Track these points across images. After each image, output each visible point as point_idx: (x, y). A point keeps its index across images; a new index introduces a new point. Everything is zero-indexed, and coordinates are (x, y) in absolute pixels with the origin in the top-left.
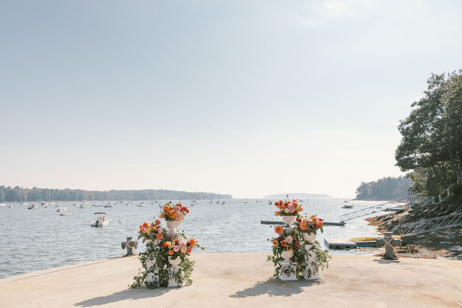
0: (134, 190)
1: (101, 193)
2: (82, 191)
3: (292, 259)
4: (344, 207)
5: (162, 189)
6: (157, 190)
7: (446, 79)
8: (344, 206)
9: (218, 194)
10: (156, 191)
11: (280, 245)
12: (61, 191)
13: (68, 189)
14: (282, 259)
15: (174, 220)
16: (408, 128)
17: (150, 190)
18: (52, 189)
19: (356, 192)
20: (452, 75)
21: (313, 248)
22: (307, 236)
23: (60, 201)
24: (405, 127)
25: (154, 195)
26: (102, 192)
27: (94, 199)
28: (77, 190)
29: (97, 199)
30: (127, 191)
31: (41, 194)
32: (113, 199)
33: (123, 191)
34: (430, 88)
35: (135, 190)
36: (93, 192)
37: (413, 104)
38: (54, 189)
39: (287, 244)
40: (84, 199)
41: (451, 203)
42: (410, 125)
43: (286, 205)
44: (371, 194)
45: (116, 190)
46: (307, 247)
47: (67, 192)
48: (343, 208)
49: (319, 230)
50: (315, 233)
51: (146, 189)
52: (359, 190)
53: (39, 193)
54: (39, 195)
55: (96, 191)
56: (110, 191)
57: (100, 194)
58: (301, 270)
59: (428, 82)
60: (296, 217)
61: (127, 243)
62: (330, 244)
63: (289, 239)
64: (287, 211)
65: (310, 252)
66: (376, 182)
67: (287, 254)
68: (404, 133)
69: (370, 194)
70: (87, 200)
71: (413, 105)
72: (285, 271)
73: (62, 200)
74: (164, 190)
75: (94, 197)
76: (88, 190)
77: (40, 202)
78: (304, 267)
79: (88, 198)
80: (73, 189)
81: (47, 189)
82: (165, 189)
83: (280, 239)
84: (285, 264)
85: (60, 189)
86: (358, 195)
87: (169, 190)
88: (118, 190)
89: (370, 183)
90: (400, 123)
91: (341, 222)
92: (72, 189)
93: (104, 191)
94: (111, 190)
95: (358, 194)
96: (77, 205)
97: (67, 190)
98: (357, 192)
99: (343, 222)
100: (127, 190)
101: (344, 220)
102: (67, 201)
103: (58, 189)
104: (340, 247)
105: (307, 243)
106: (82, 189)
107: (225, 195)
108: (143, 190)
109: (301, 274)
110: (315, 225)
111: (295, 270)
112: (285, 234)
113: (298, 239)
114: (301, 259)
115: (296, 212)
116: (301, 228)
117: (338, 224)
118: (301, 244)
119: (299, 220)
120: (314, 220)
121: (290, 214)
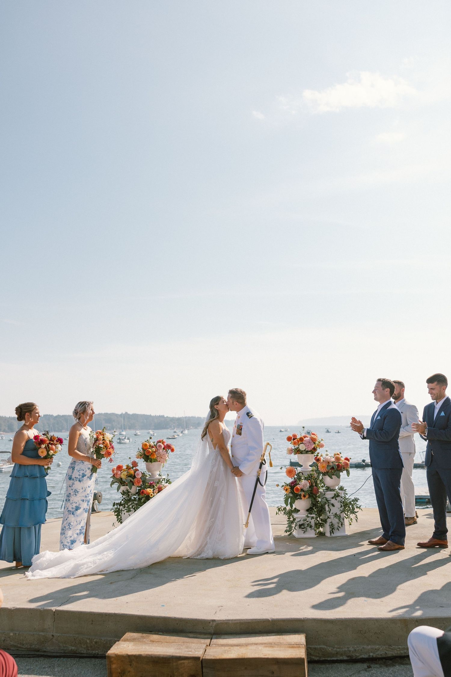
3: (310, 510)
5: (126, 413)
6: (118, 414)
11: (292, 492)
14: (297, 511)
15: (155, 461)
17: (107, 413)
21: (336, 496)
22: (328, 481)
25: (114, 423)
33: (63, 416)
39: (302, 489)
43: (301, 439)
46: (329, 495)
49: (345, 472)
50: (339, 477)
58: (322, 525)
60: (314, 455)
63: (304, 484)
64: (302, 447)
65: (333, 501)
67: (302, 504)
72: (300, 526)
74: (129, 414)
78: (325, 521)
82: (131, 412)
83: (293, 485)
84: (301, 516)
87: (138, 414)
105: (328, 489)
109: (321, 529)
110: (338, 466)
111: (313, 524)
112: (300, 479)
113: (317, 485)
114: (321, 511)
115: (315, 449)
116: (321, 469)
117: (418, 465)
118: (321, 490)
119: (318, 460)
120: (338, 459)
121: (307, 452)
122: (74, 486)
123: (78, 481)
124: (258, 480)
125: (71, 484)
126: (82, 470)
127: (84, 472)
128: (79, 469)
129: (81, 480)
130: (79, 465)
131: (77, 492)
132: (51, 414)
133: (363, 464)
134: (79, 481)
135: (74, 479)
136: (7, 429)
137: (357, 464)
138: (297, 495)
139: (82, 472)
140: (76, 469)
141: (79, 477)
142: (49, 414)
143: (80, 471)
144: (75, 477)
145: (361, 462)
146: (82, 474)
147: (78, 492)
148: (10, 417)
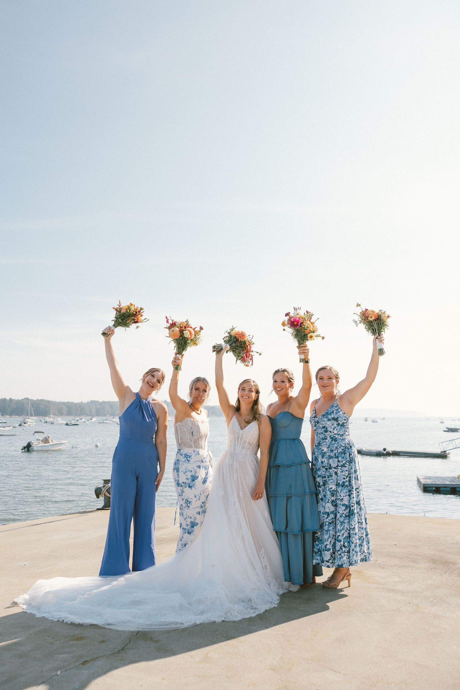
1: (75, 405)
2: (48, 402)
4: (447, 430)
8: (447, 428)
12: (18, 402)
26: (77, 403)
27: (66, 413)
33: (108, 402)
38: (8, 398)
45: (98, 401)
48: (445, 431)
56: (88, 402)
61: (103, 489)
62: (424, 484)
76: (57, 401)
88: (101, 401)
91: (442, 452)
92: (33, 399)
93: (80, 402)
94: (91, 401)
99: (445, 451)
101: (447, 450)
103: (13, 398)
104: (441, 489)
106: (48, 399)
117: (437, 455)
122: (184, 494)
123: (187, 487)
125: (181, 492)
126: (188, 471)
127: (193, 474)
128: (184, 471)
129: (191, 485)
130: (183, 464)
131: (188, 503)
132: (97, 400)
133: (383, 453)
134: (189, 486)
135: (183, 485)
137: (378, 452)
139: (189, 474)
140: (180, 470)
141: (187, 481)
143: (186, 472)
144: (183, 483)
145: (382, 451)
146: (191, 477)
147: (190, 502)
148: (59, 402)
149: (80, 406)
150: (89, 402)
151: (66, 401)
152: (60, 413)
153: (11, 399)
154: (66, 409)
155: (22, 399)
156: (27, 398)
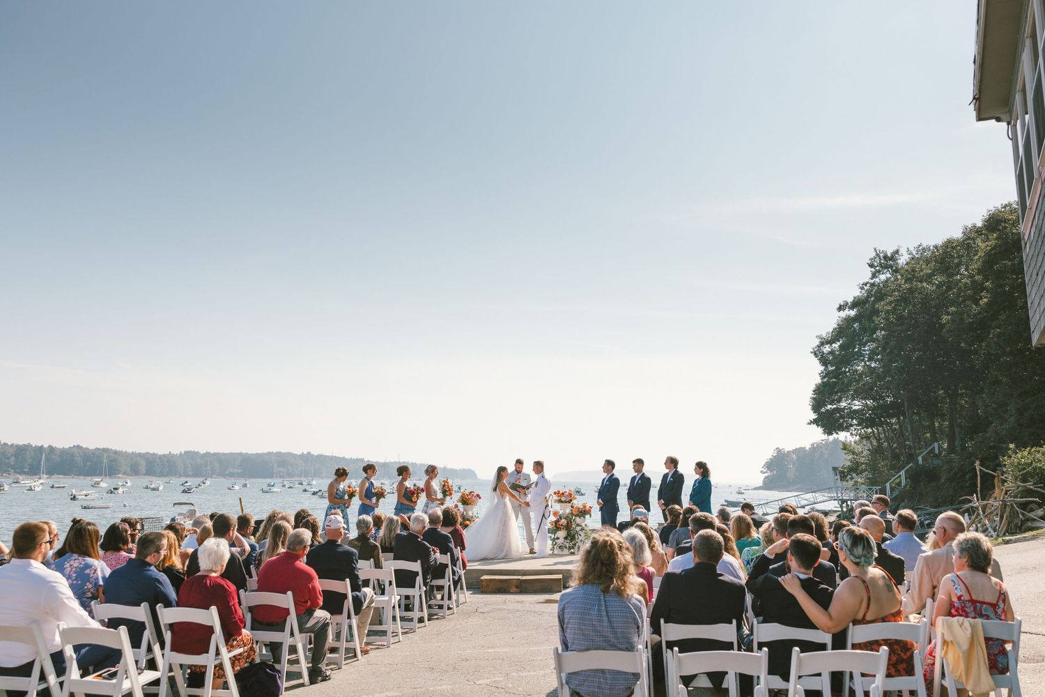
0: (241, 454)
2: (116, 452)
3: (566, 538)
5: (309, 453)
6: (297, 455)
7: (903, 260)
9: (442, 467)
10: (294, 456)
11: (556, 526)
12: (63, 451)
13: (78, 446)
14: (558, 538)
16: (832, 352)
17: (281, 453)
18: (42, 446)
19: (761, 472)
20: (914, 253)
21: (582, 529)
22: (578, 520)
23: (62, 476)
24: (827, 349)
25: (290, 467)
26: (164, 455)
27: (145, 472)
28: (103, 449)
29: (150, 472)
30: (224, 454)
31: (13, 459)
32: (190, 473)
33: (215, 454)
34: (874, 276)
35: (244, 452)
36: (140, 455)
37: (840, 305)
39: (562, 525)
40: (120, 471)
41: (906, 500)
42: (836, 346)
43: (563, 494)
44: (795, 475)
45: (198, 452)
46: (578, 529)
47: (77, 454)
49: (589, 515)
50: (585, 518)
51: (271, 451)
52: (770, 465)
53: (9, 455)
54: (7, 461)
55: (147, 453)
56: (181, 453)
57: (158, 460)
58: (573, 548)
59: (871, 266)
60: (570, 504)
63: (563, 521)
64: (563, 499)
65: (580, 533)
66: (807, 449)
67: (562, 534)
68: (824, 361)
69: (793, 477)
70: (128, 475)
71: (841, 308)
72: (560, 547)
73: (65, 474)
74: (313, 455)
75: (143, 468)
76: (128, 451)
77: (8, 478)
78: (575, 545)
79: (129, 470)
80: (92, 447)
81: (29, 445)
82: (315, 453)
83: (556, 522)
84: (560, 541)
85: (60, 446)
86: (766, 477)
87: (326, 456)
88: (202, 451)
89: (794, 451)
90: (817, 342)
93: (168, 453)
94: (185, 452)
95: (766, 475)
96: (103, 485)
97: (76, 450)
98: (765, 470)
100: (226, 452)
102: (79, 475)
103: (54, 445)
105: (578, 525)
107: (460, 470)
108: (264, 454)
109: (572, 550)
110: (585, 511)
111: (567, 546)
112: (561, 518)
113: (571, 522)
114: (573, 538)
115: (571, 500)
116: (574, 513)
118: (573, 526)
119: (572, 507)
120: (585, 507)
121: (566, 502)
124: (544, 515)
130: (431, 504)
132: (196, 451)
136: (129, 471)
138: (559, 528)
140: (429, 507)
142: (192, 450)
149: (168, 461)
150: (183, 453)
151: (143, 451)
152: (135, 471)
153: (50, 447)
154: (145, 464)
155: (70, 447)
156: (78, 445)
